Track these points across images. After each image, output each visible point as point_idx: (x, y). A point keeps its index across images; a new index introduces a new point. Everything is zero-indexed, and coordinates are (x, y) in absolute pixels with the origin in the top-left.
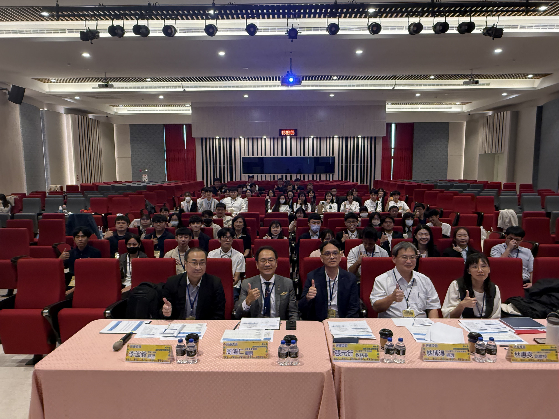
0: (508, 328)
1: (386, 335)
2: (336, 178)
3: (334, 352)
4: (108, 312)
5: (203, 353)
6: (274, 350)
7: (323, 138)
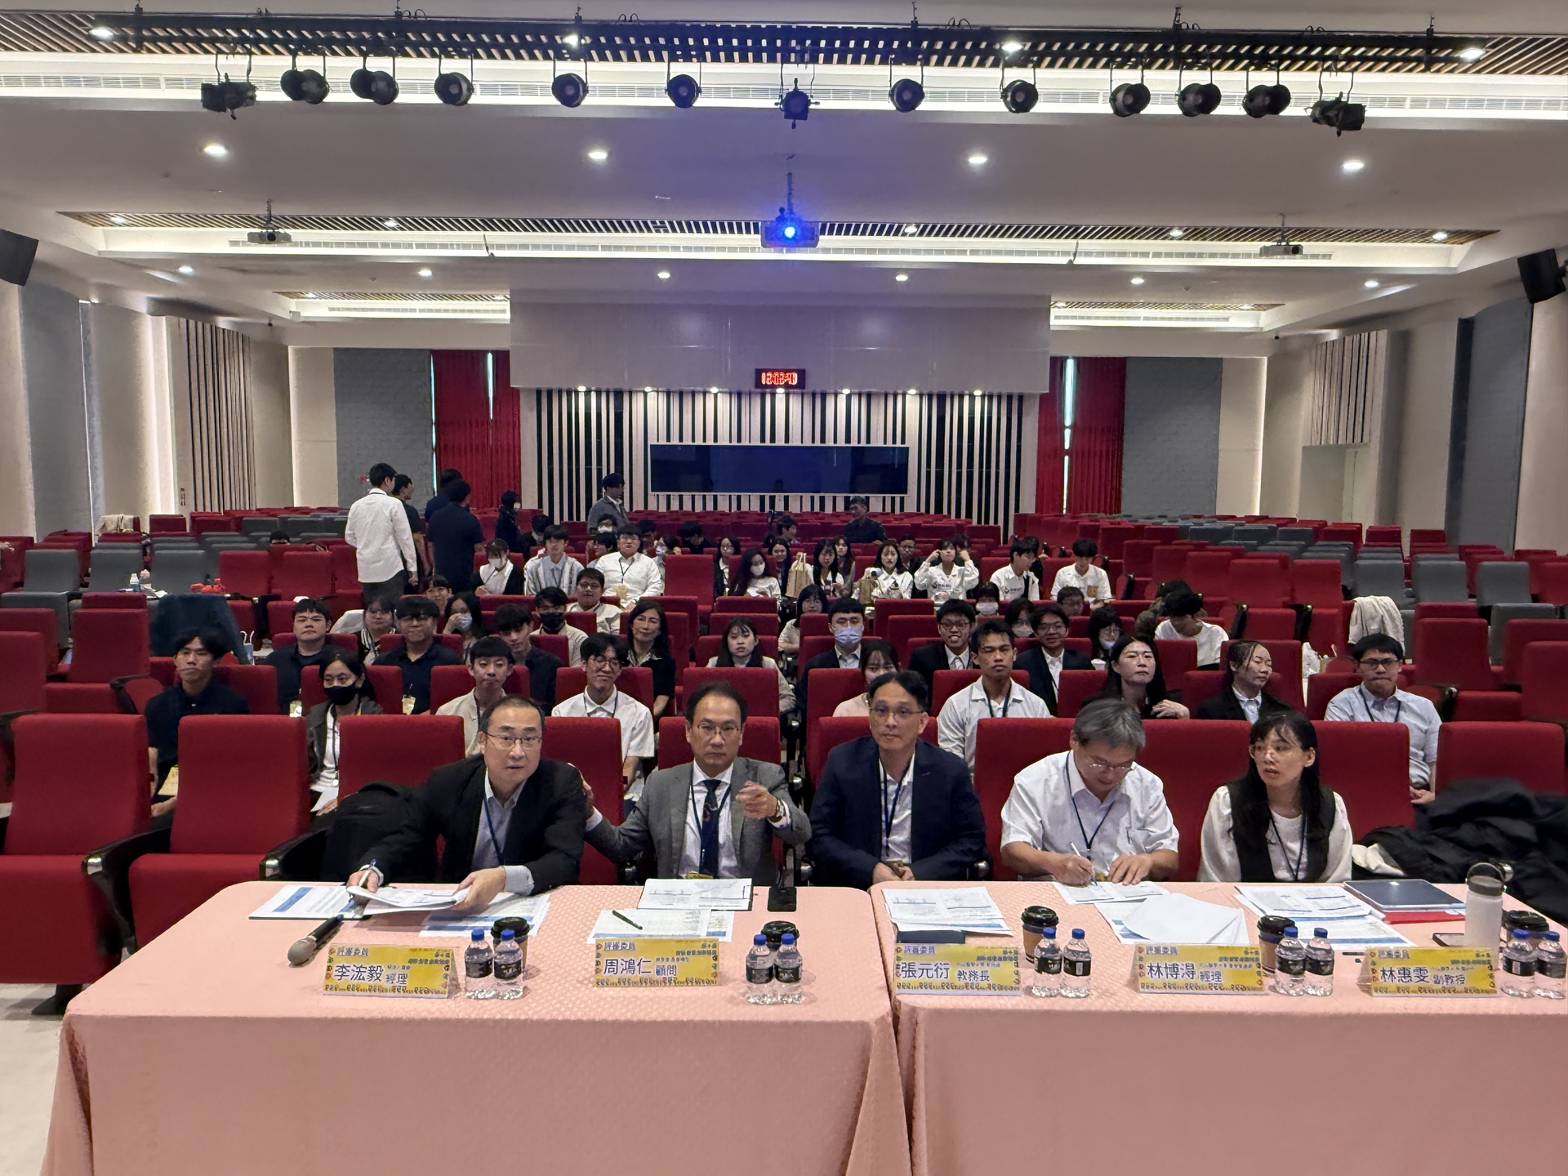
0: (1367, 908)
1: (1039, 922)
2: (911, 507)
3: (898, 967)
4: (273, 862)
5: (539, 971)
6: (734, 965)
7: (878, 394)
